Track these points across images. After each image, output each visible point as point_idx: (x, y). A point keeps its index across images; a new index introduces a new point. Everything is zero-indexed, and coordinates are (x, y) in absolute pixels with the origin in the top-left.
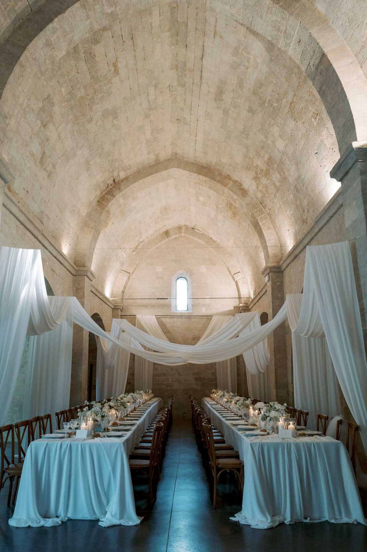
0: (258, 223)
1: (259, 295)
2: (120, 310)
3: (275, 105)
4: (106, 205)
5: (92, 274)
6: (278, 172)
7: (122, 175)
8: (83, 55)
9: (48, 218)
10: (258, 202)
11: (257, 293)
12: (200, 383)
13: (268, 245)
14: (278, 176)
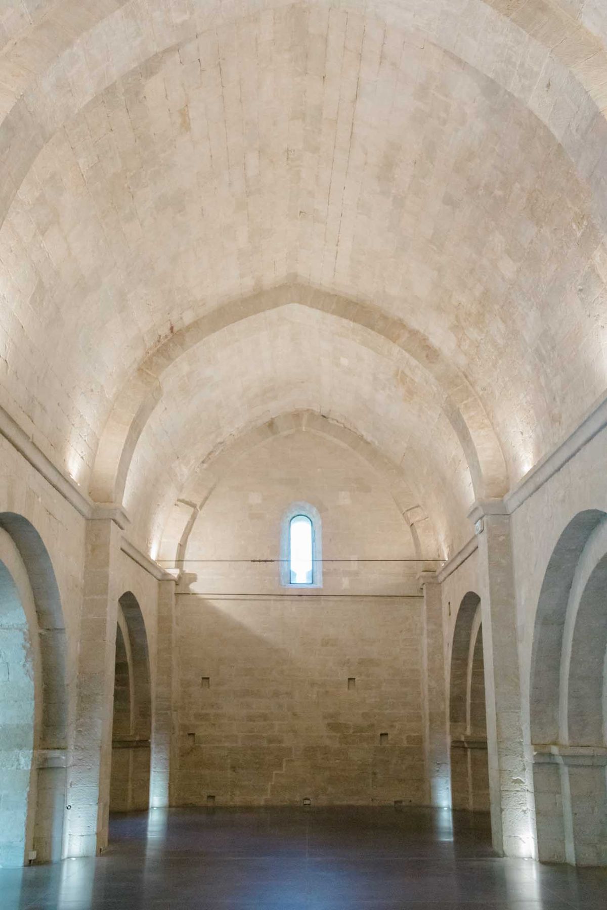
0: (459, 415)
1: (459, 557)
2: (174, 583)
3: (499, 193)
4: (155, 376)
5: (125, 516)
6: (501, 318)
7: (189, 317)
8: (123, 98)
9: (44, 409)
10: (460, 374)
11: (456, 552)
12: (339, 735)
13: (480, 459)
14: (502, 326)
